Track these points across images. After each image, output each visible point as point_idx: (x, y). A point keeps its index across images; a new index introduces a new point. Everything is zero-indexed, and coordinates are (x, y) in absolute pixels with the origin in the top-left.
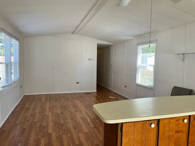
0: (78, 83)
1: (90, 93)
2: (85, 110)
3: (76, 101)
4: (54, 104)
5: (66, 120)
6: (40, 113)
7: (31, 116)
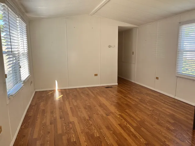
0: (96, 75)
1: (111, 87)
2: (118, 112)
3: (99, 97)
4: (75, 104)
5: (100, 129)
6: (61, 118)
7: (51, 124)
